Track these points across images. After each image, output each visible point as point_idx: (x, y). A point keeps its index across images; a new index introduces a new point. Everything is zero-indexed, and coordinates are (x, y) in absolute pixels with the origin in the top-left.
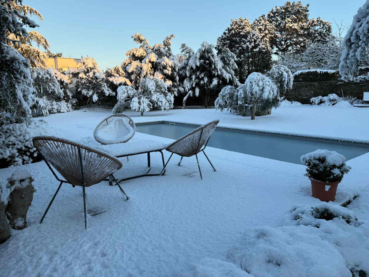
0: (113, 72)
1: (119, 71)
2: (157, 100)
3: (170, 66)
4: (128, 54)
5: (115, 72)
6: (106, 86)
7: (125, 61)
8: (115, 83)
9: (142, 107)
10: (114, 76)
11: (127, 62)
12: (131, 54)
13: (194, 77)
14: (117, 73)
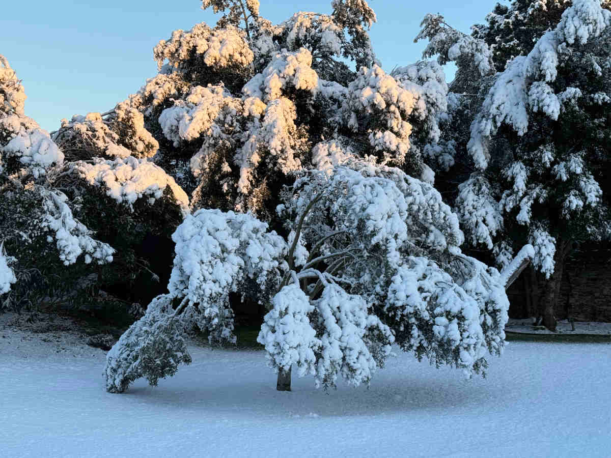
0: (100, 133)
1: (134, 133)
2: (425, 304)
3: (409, 112)
4: (166, 51)
5: (110, 136)
6: (67, 210)
7: (151, 88)
8: (115, 191)
9: (333, 353)
10: (104, 155)
11: (161, 91)
12: (183, 54)
13: (519, 173)
14: (121, 142)
